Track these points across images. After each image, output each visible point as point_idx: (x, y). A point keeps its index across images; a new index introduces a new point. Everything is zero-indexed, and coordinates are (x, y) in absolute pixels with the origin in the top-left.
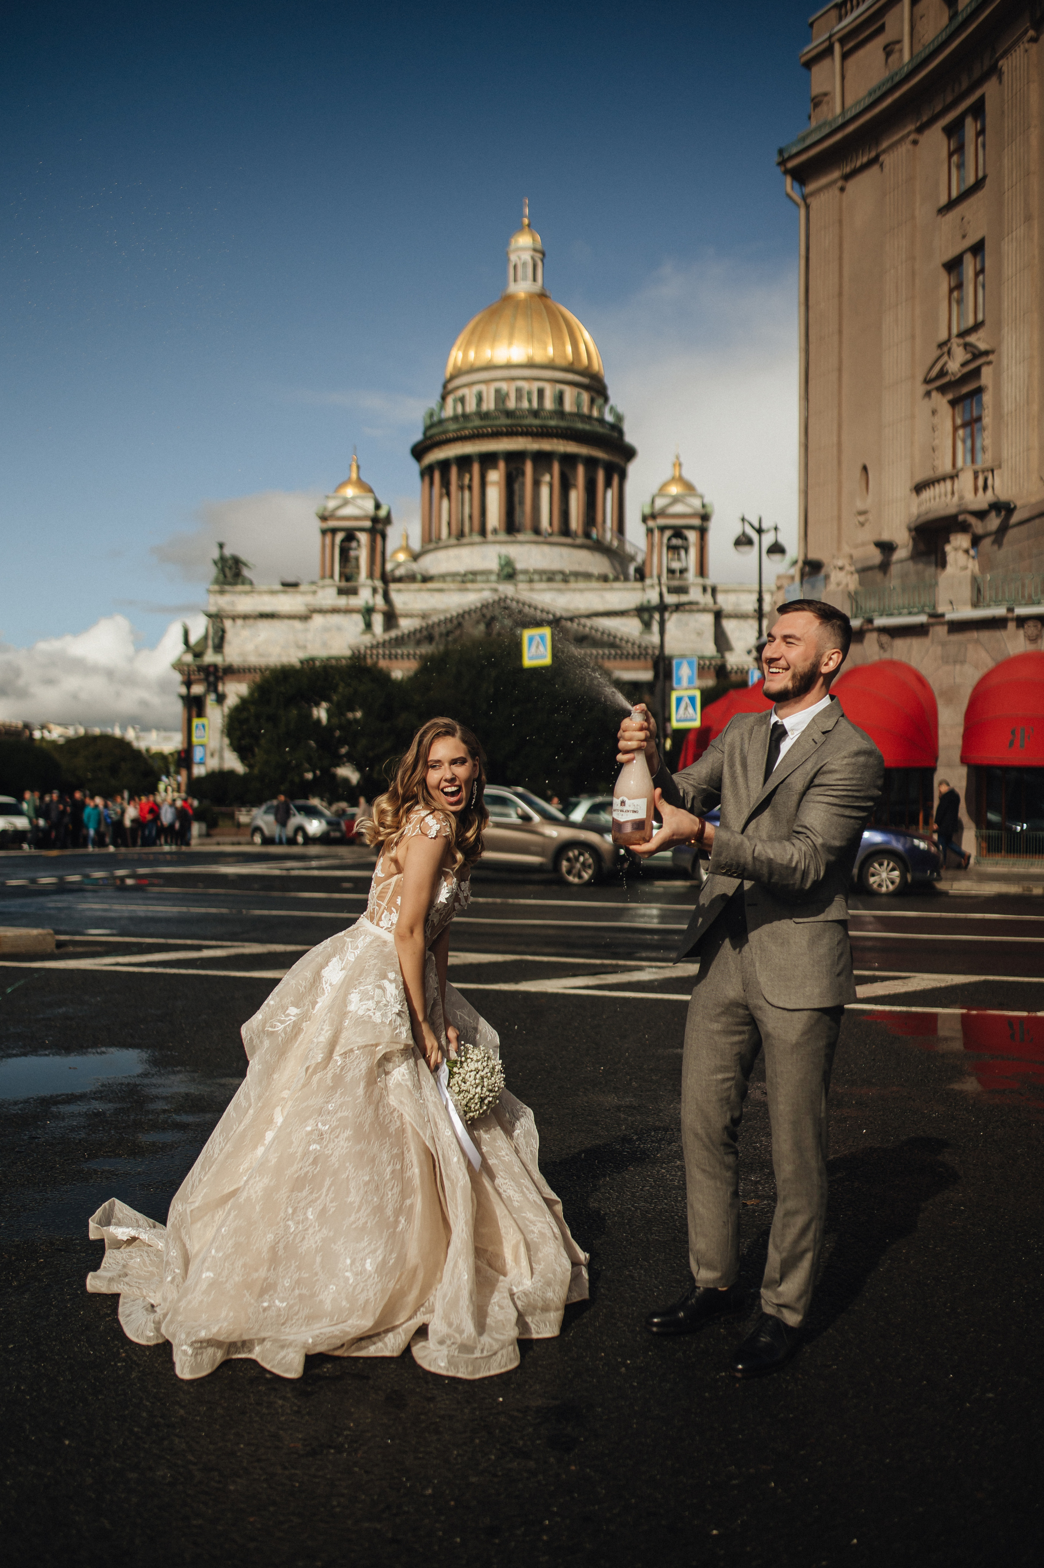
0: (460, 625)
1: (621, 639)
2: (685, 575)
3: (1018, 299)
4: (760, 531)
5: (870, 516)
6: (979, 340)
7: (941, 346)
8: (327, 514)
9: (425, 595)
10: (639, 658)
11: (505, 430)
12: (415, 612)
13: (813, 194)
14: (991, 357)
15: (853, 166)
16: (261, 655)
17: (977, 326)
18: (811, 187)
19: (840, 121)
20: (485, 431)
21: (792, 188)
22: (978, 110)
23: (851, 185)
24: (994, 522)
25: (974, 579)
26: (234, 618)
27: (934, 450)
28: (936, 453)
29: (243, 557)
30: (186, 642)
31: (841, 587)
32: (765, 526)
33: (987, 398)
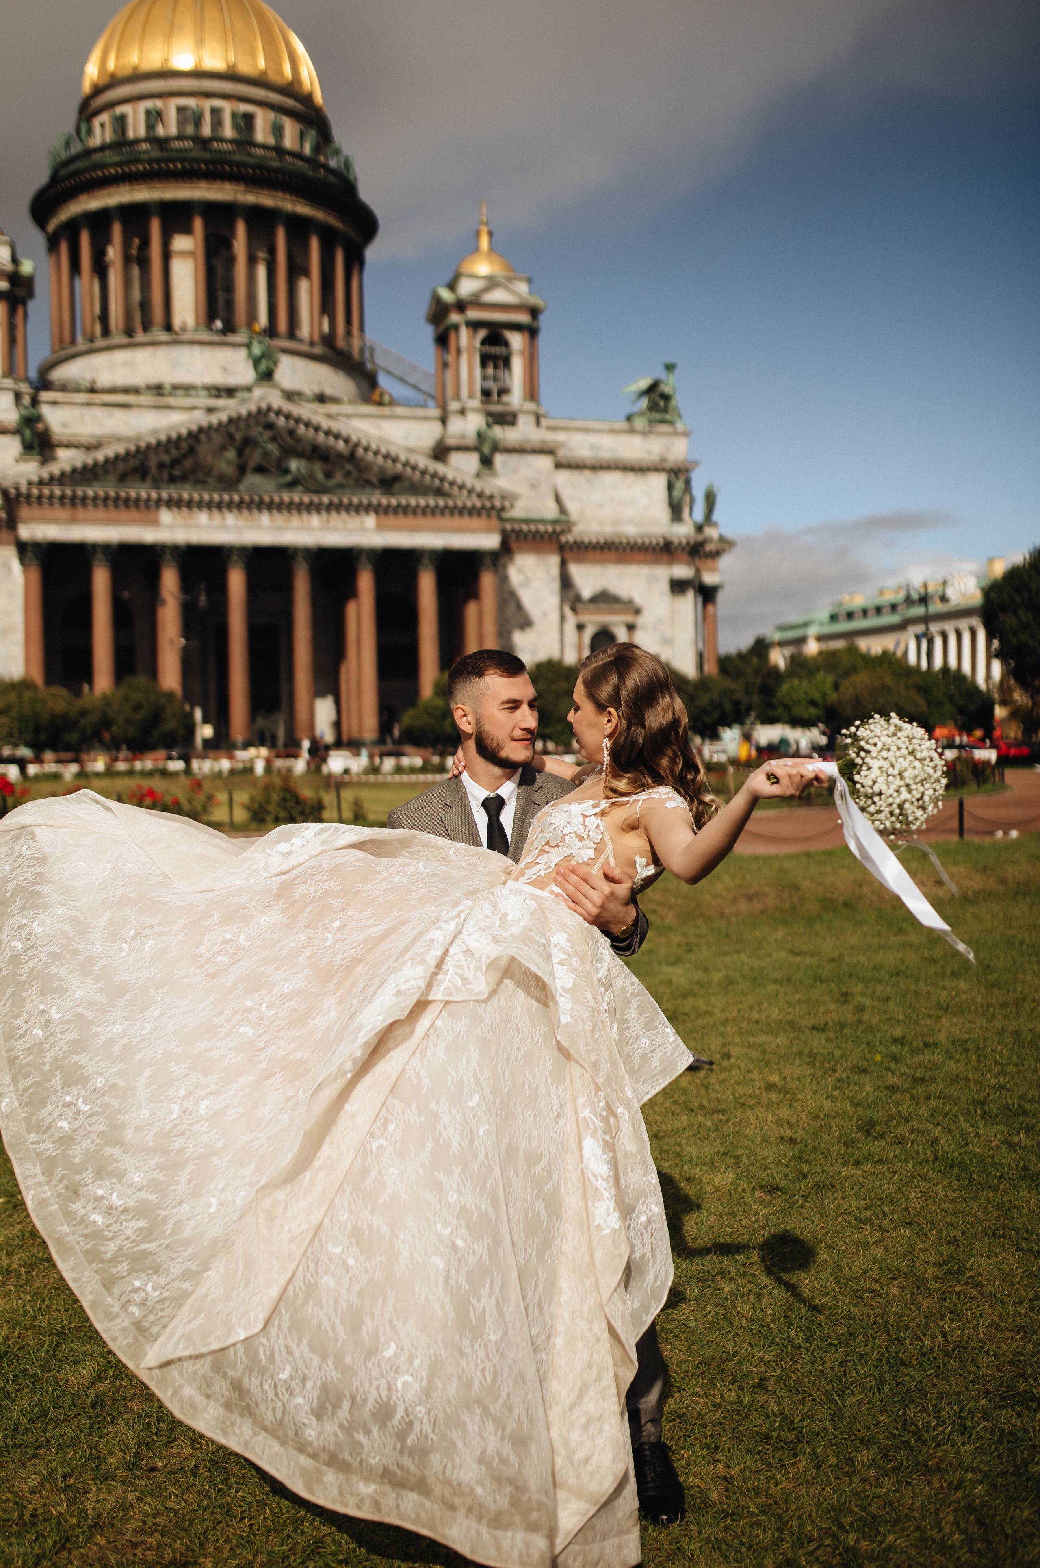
0: (192, 450)
1: (452, 484)
2: (505, 398)
9: (96, 413)
10: (479, 514)
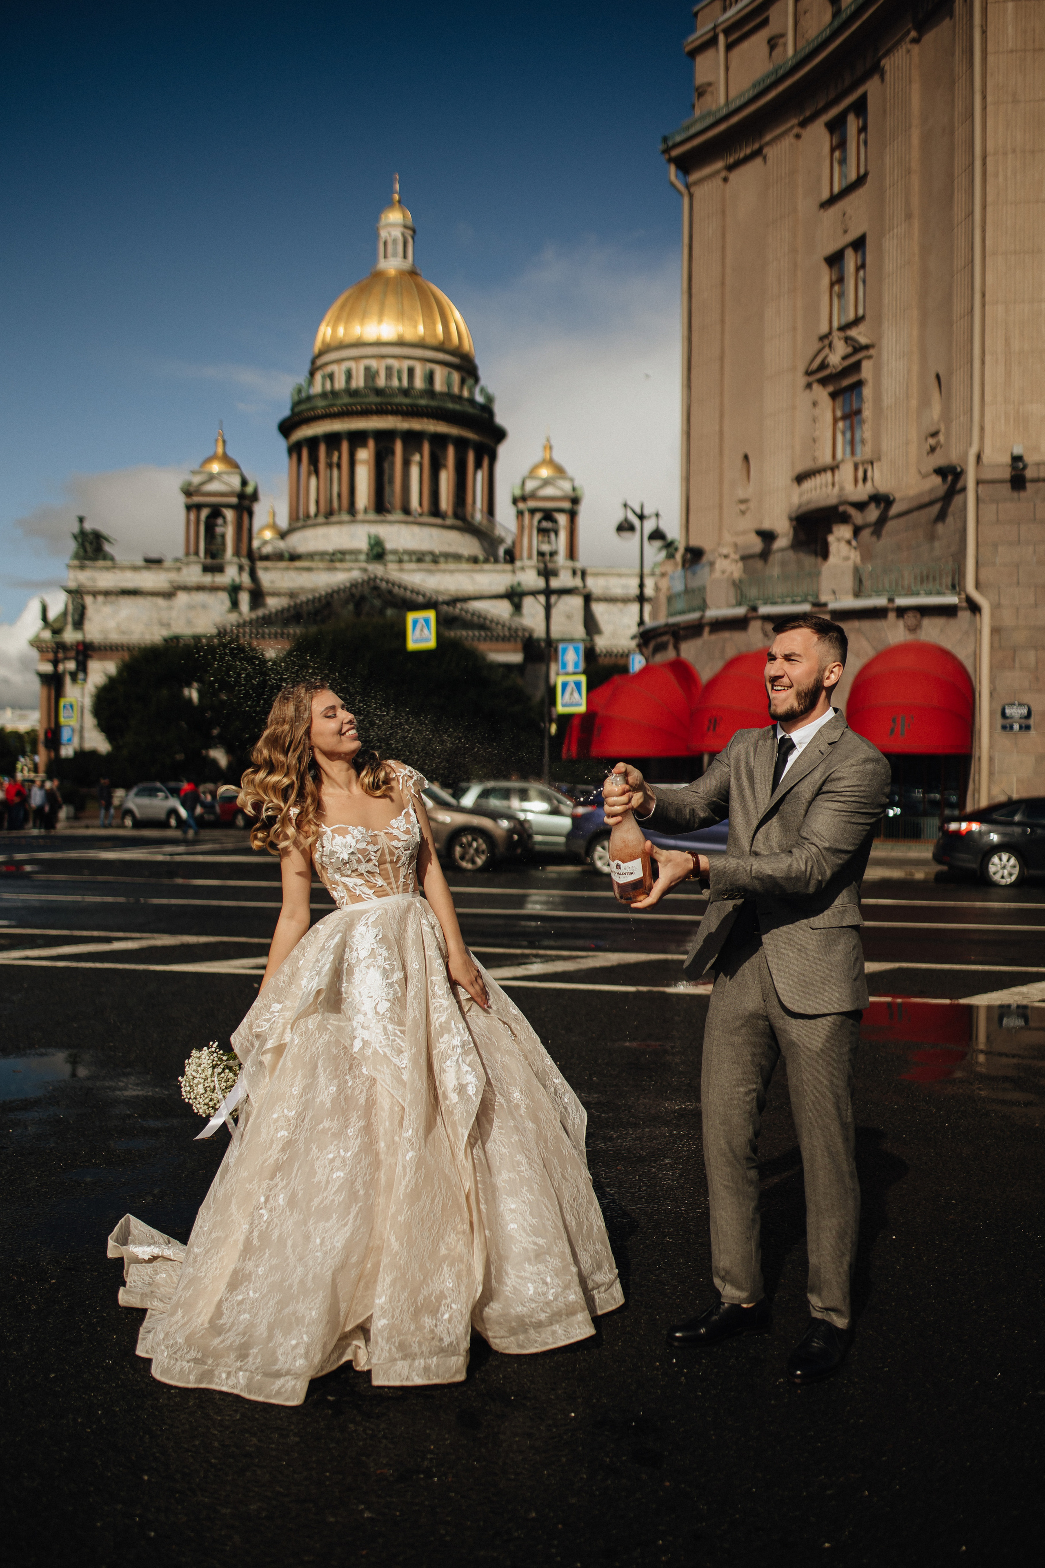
0: (328, 604)
1: (492, 621)
2: (555, 558)
3: (898, 296)
4: (641, 517)
5: (752, 505)
6: (860, 334)
7: (822, 338)
8: (192, 489)
9: (292, 574)
10: (509, 640)
11: (374, 407)
12: (282, 591)
13: (696, 183)
14: (872, 352)
15: (737, 157)
16: (123, 633)
17: (857, 321)
18: (694, 177)
19: (724, 112)
20: (354, 408)
21: (677, 176)
22: (860, 108)
23: (734, 176)
24: (873, 513)
25: (856, 570)
26: (95, 594)
27: (814, 441)
28: (817, 444)
29: (104, 530)
30: (44, 618)
31: (727, 574)
32: (647, 512)
33: (867, 392)
